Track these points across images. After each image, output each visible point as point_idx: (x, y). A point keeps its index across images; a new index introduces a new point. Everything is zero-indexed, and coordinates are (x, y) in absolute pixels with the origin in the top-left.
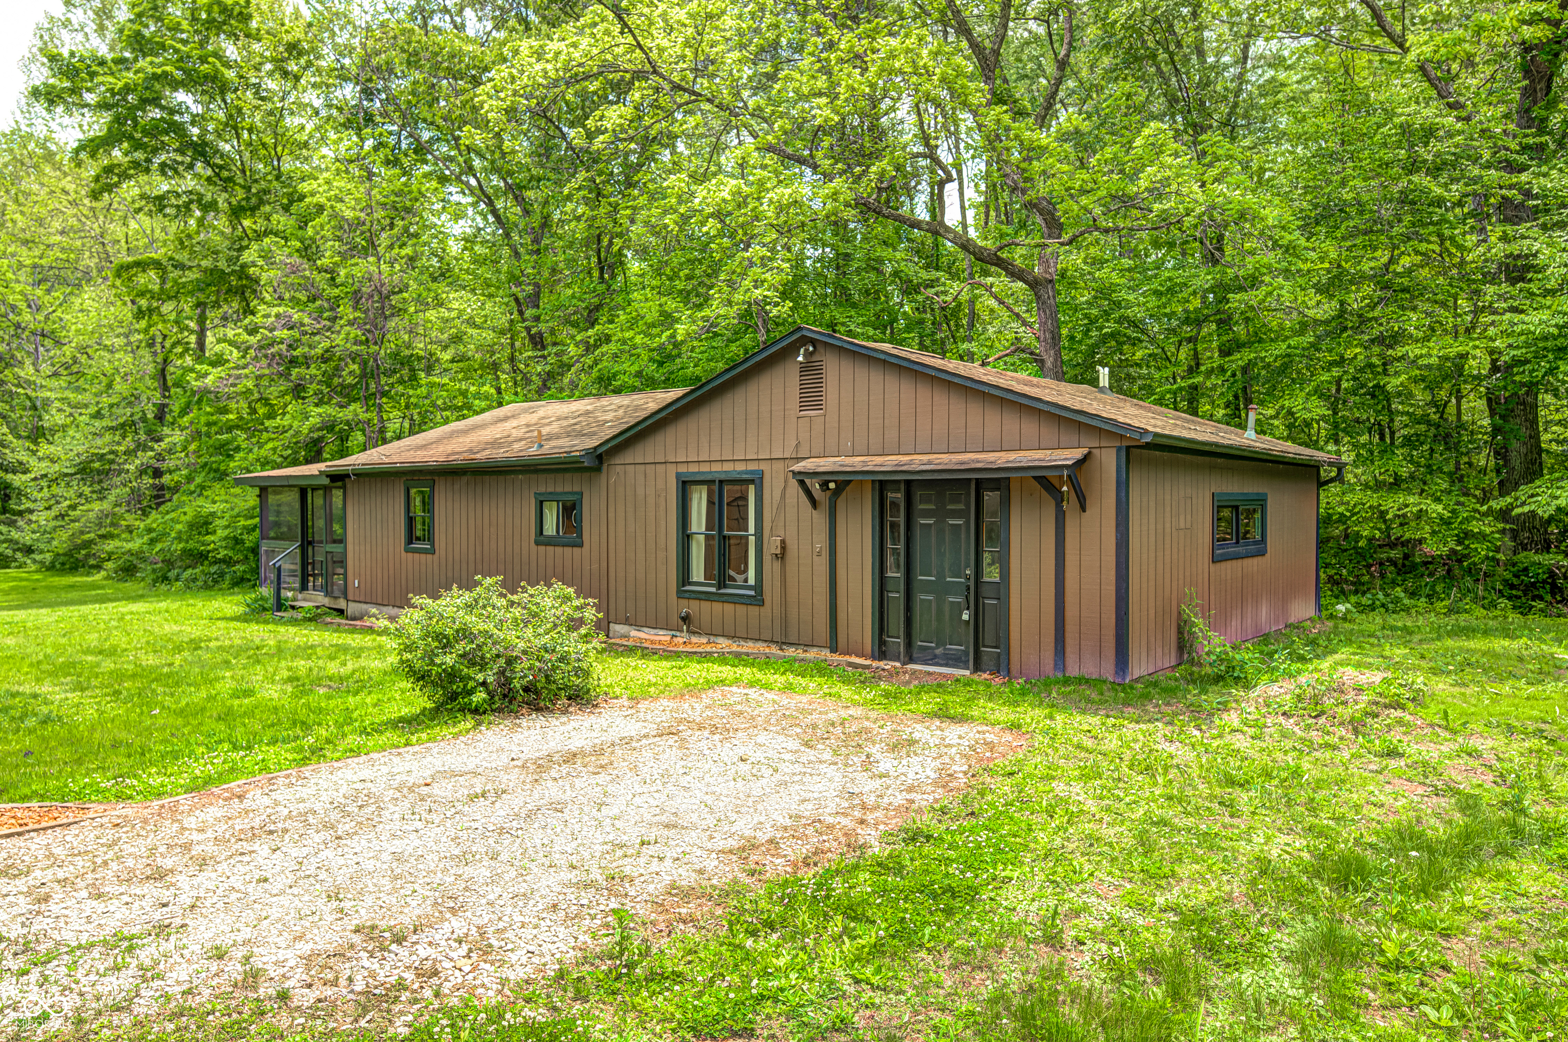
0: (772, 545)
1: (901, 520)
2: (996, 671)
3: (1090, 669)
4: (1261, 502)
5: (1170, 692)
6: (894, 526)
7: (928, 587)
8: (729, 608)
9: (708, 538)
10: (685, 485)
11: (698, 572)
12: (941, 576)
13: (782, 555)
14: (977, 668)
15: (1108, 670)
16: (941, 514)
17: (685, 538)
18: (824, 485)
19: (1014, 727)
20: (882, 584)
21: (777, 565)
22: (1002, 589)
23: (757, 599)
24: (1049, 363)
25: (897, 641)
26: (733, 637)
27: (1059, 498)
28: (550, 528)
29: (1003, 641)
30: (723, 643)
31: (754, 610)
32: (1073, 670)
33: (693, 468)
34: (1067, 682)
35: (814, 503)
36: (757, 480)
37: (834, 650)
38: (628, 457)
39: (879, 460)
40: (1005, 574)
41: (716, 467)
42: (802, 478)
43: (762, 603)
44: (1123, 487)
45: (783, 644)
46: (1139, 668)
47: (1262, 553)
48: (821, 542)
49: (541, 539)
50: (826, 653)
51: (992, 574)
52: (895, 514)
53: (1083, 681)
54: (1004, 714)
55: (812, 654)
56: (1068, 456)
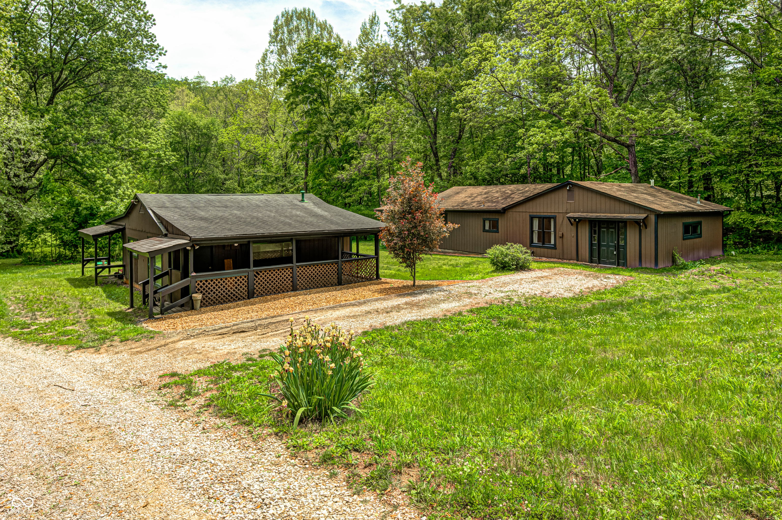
0: (559, 234)
1: (597, 229)
2: (623, 266)
3: (648, 266)
4: (700, 223)
5: (668, 271)
6: (595, 231)
7: (604, 246)
8: (546, 250)
9: (538, 232)
10: (532, 218)
11: (535, 240)
12: (608, 243)
13: (562, 237)
14: (618, 265)
15: (653, 266)
16: (608, 228)
17: (532, 232)
18: (575, 220)
19: (631, 276)
20: (591, 245)
21: (561, 239)
22: (625, 247)
23: (555, 247)
24: (633, 171)
25: (596, 259)
26: (547, 257)
27: (640, 226)
28: (487, 228)
29: (625, 258)
30: (544, 259)
31: (554, 251)
32: (644, 266)
33: (535, 214)
34: (642, 268)
35: (572, 224)
36: (555, 218)
37: (578, 261)
38: (514, 210)
39: (591, 214)
40: (626, 243)
41: (542, 214)
42: (569, 218)
43: (556, 249)
44: (656, 224)
45: (563, 259)
46: (661, 265)
47: (701, 237)
48: (574, 234)
49: (484, 230)
50: (575, 262)
51: (622, 243)
52: (595, 227)
53: (646, 268)
54: (628, 274)
55: (572, 261)
56: (643, 216)
